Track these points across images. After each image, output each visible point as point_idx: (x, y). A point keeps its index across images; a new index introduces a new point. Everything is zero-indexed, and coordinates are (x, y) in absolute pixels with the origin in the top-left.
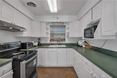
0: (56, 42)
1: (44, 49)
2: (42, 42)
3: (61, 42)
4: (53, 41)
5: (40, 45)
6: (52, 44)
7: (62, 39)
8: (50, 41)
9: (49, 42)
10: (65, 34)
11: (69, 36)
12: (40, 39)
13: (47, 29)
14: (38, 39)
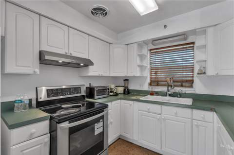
0: (164, 89)
2: (132, 87)
3: (178, 90)
4: (158, 85)
6: (152, 93)
7: (182, 82)
8: (150, 84)
9: (146, 87)
10: (192, 67)
11: (205, 73)
12: (127, 80)
14: (124, 80)
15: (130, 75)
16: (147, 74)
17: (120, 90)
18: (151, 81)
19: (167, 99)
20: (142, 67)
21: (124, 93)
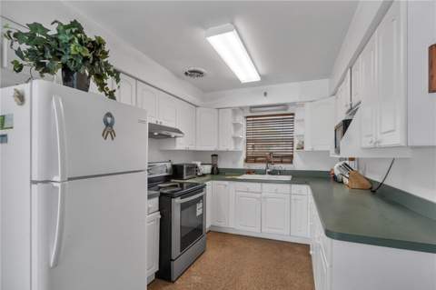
0: (262, 166)
1: (226, 183)
2: (222, 165)
3: (278, 166)
4: (255, 162)
5: (216, 173)
6: (249, 172)
7: (282, 157)
8: (246, 161)
9: (241, 165)
10: (292, 141)
11: (303, 148)
12: (216, 155)
13: (236, 126)
14: (212, 156)
15: (222, 148)
16: (242, 147)
17: (207, 169)
18: (247, 157)
19: (267, 177)
20: (236, 139)
21: (212, 173)
